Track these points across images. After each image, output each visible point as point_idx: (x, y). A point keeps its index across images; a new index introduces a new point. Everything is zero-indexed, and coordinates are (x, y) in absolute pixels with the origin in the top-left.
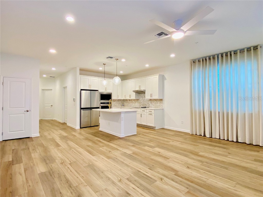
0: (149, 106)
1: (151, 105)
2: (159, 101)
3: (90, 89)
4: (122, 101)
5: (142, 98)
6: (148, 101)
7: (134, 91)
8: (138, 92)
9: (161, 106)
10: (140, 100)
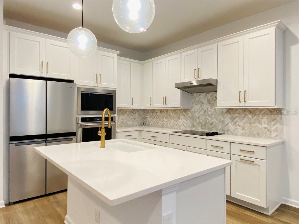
0: (226, 129)
1: (231, 126)
2: (265, 114)
3: (43, 75)
4: (142, 113)
5: (199, 106)
6: (222, 113)
7: (178, 86)
8: (187, 89)
9: (276, 130)
10: (193, 110)
